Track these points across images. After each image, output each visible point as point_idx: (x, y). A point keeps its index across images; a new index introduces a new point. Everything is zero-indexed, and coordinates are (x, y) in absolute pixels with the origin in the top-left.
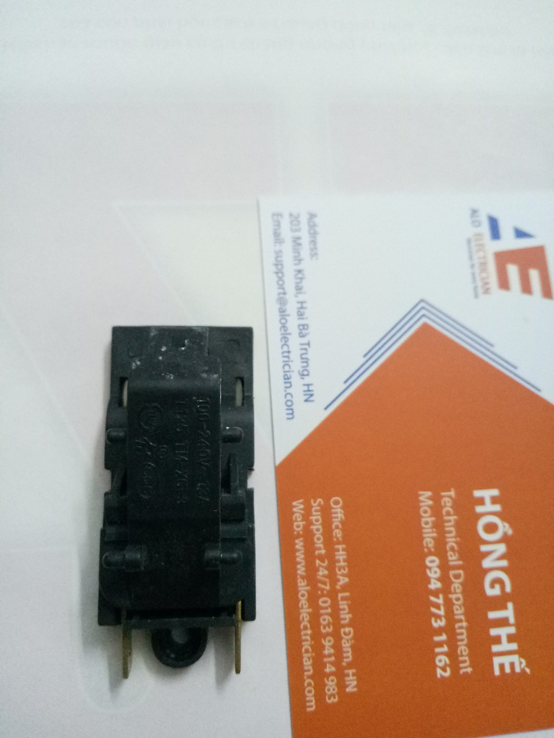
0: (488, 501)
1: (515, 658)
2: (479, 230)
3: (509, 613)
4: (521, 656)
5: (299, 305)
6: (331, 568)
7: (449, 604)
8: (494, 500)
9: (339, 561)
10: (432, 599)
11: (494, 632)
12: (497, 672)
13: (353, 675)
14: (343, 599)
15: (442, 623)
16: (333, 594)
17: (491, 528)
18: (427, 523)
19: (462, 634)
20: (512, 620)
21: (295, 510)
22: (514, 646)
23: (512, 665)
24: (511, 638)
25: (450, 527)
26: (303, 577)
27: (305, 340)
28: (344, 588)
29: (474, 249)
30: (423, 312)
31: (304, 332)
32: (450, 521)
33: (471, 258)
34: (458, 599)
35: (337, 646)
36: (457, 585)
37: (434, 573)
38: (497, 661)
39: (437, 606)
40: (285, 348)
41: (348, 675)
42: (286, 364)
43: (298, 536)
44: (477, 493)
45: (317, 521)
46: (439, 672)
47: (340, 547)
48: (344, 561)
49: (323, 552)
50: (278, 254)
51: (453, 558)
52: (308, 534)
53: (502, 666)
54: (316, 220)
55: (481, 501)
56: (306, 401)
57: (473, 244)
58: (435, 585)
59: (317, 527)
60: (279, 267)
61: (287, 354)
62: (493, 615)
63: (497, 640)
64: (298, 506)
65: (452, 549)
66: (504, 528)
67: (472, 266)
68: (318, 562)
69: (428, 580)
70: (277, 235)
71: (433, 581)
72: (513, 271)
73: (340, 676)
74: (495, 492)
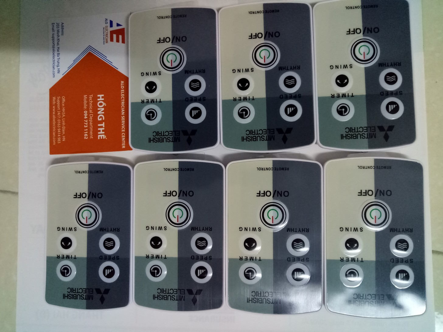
0: (101, 97)
1: (103, 135)
2: (107, 25)
3: (103, 125)
4: (105, 135)
5: (58, 48)
6: (61, 113)
7: (89, 122)
8: (102, 97)
9: (63, 111)
10: (85, 121)
11: (99, 129)
12: (99, 138)
13: (65, 137)
14: (63, 120)
15: (87, 127)
16: (61, 119)
17: (101, 104)
18: (85, 103)
19: (91, 129)
20: (104, 127)
21: (53, 99)
22: (104, 133)
23: (103, 137)
24: (103, 131)
25: (91, 104)
26: (54, 115)
27: (58, 57)
28: (64, 117)
29: (105, 30)
30: (90, 49)
31: (59, 55)
32: (91, 102)
33: (104, 33)
34: (91, 121)
35: (61, 131)
36: (91, 118)
37: (86, 115)
38: (99, 136)
39: (86, 123)
40: (54, 60)
41: (63, 137)
42: (54, 63)
43: (54, 105)
44: (98, 96)
45: (59, 102)
46: (85, 138)
47: (64, 108)
48: (64, 111)
49: (59, 109)
50: (53, 34)
51: (91, 111)
52: (56, 105)
53: (100, 137)
54: (63, 24)
55: (99, 98)
56: (58, 73)
57: (105, 29)
58: (86, 117)
59: (58, 103)
60: (53, 38)
61: (54, 61)
62: (99, 125)
63: (100, 131)
64: (54, 98)
65: (91, 109)
66: (104, 104)
67: (104, 35)
68: (58, 111)
69: (84, 116)
70: (53, 29)
71: (85, 117)
72: (115, 36)
73: (61, 137)
74: (103, 95)
